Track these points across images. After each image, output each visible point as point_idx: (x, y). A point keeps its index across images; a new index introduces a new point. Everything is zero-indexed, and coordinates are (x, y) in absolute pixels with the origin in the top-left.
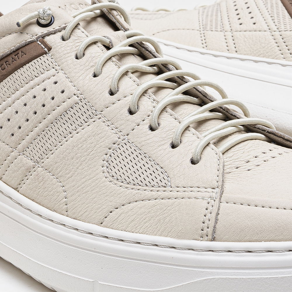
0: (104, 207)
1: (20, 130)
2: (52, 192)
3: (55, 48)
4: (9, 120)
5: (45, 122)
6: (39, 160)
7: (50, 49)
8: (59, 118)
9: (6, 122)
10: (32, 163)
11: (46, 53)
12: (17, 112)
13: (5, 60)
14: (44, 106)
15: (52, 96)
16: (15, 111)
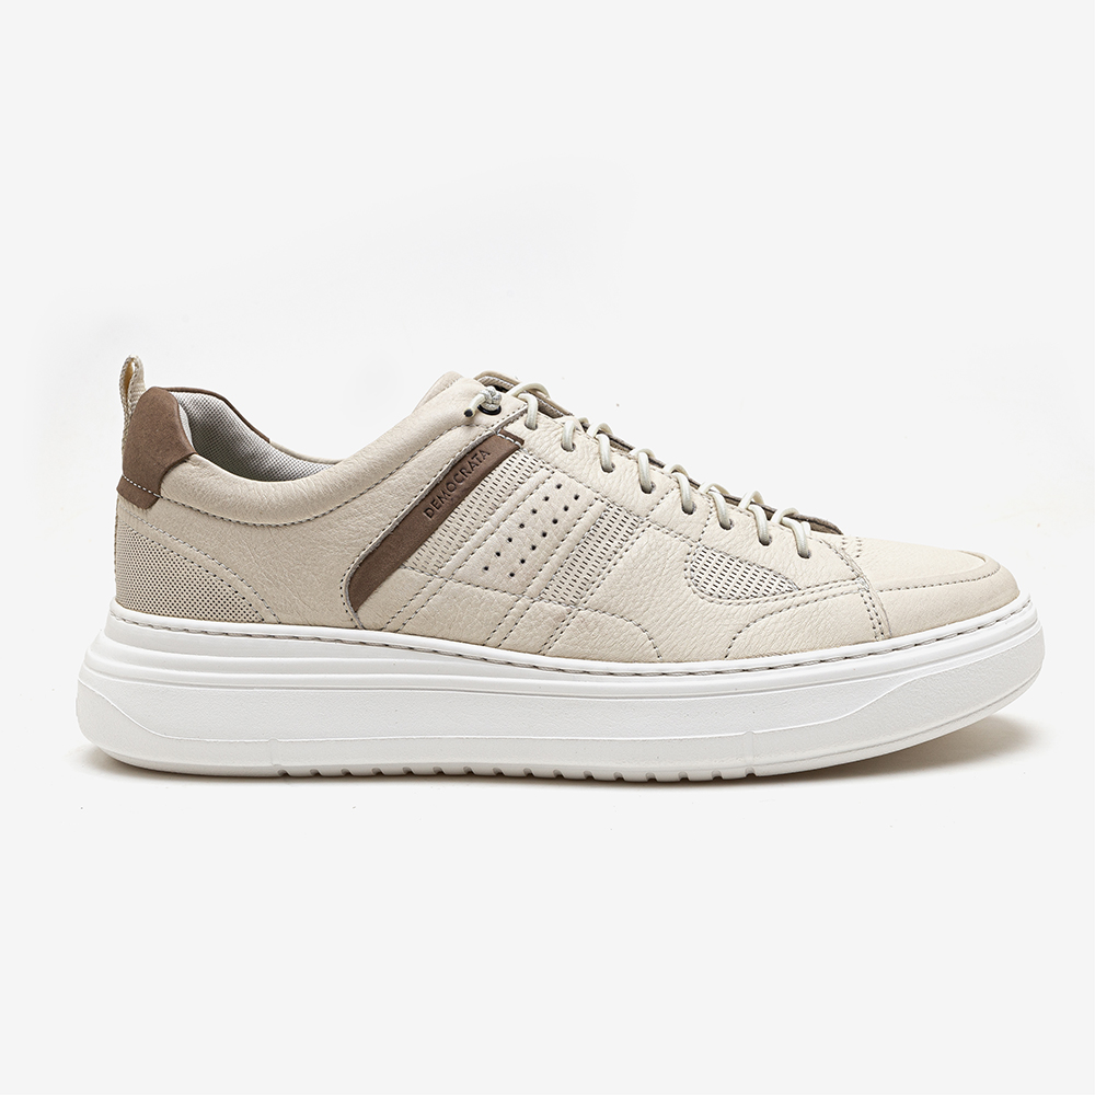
0: (721, 634)
1: (524, 565)
2: (622, 638)
3: (529, 440)
4: (498, 554)
5: (564, 546)
6: (575, 600)
7: (522, 442)
8: (587, 534)
9: (495, 559)
10: (564, 608)
11: (518, 448)
12: (510, 540)
13: (459, 467)
14: (555, 522)
15: (563, 506)
16: (505, 538)
